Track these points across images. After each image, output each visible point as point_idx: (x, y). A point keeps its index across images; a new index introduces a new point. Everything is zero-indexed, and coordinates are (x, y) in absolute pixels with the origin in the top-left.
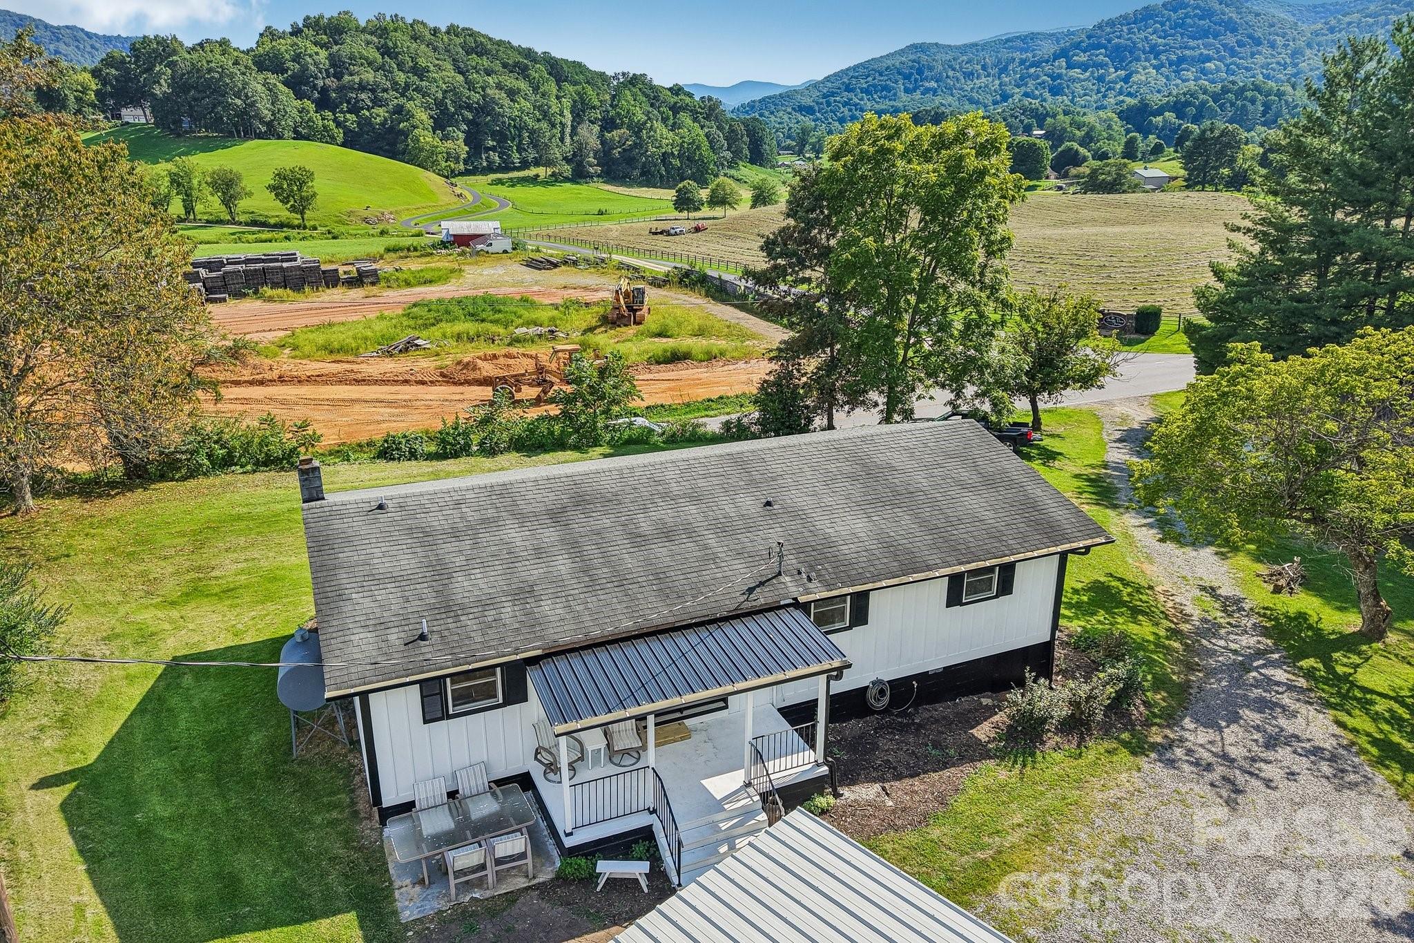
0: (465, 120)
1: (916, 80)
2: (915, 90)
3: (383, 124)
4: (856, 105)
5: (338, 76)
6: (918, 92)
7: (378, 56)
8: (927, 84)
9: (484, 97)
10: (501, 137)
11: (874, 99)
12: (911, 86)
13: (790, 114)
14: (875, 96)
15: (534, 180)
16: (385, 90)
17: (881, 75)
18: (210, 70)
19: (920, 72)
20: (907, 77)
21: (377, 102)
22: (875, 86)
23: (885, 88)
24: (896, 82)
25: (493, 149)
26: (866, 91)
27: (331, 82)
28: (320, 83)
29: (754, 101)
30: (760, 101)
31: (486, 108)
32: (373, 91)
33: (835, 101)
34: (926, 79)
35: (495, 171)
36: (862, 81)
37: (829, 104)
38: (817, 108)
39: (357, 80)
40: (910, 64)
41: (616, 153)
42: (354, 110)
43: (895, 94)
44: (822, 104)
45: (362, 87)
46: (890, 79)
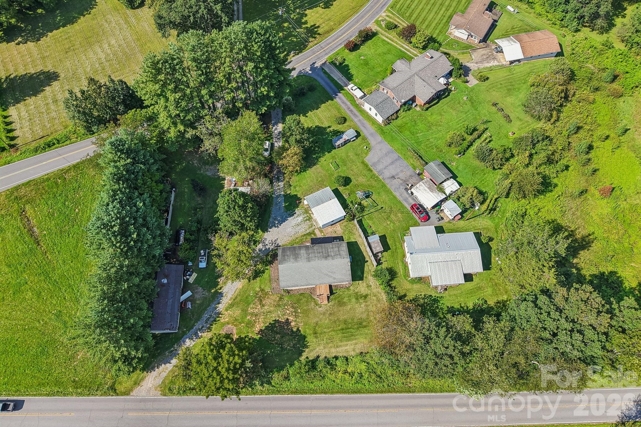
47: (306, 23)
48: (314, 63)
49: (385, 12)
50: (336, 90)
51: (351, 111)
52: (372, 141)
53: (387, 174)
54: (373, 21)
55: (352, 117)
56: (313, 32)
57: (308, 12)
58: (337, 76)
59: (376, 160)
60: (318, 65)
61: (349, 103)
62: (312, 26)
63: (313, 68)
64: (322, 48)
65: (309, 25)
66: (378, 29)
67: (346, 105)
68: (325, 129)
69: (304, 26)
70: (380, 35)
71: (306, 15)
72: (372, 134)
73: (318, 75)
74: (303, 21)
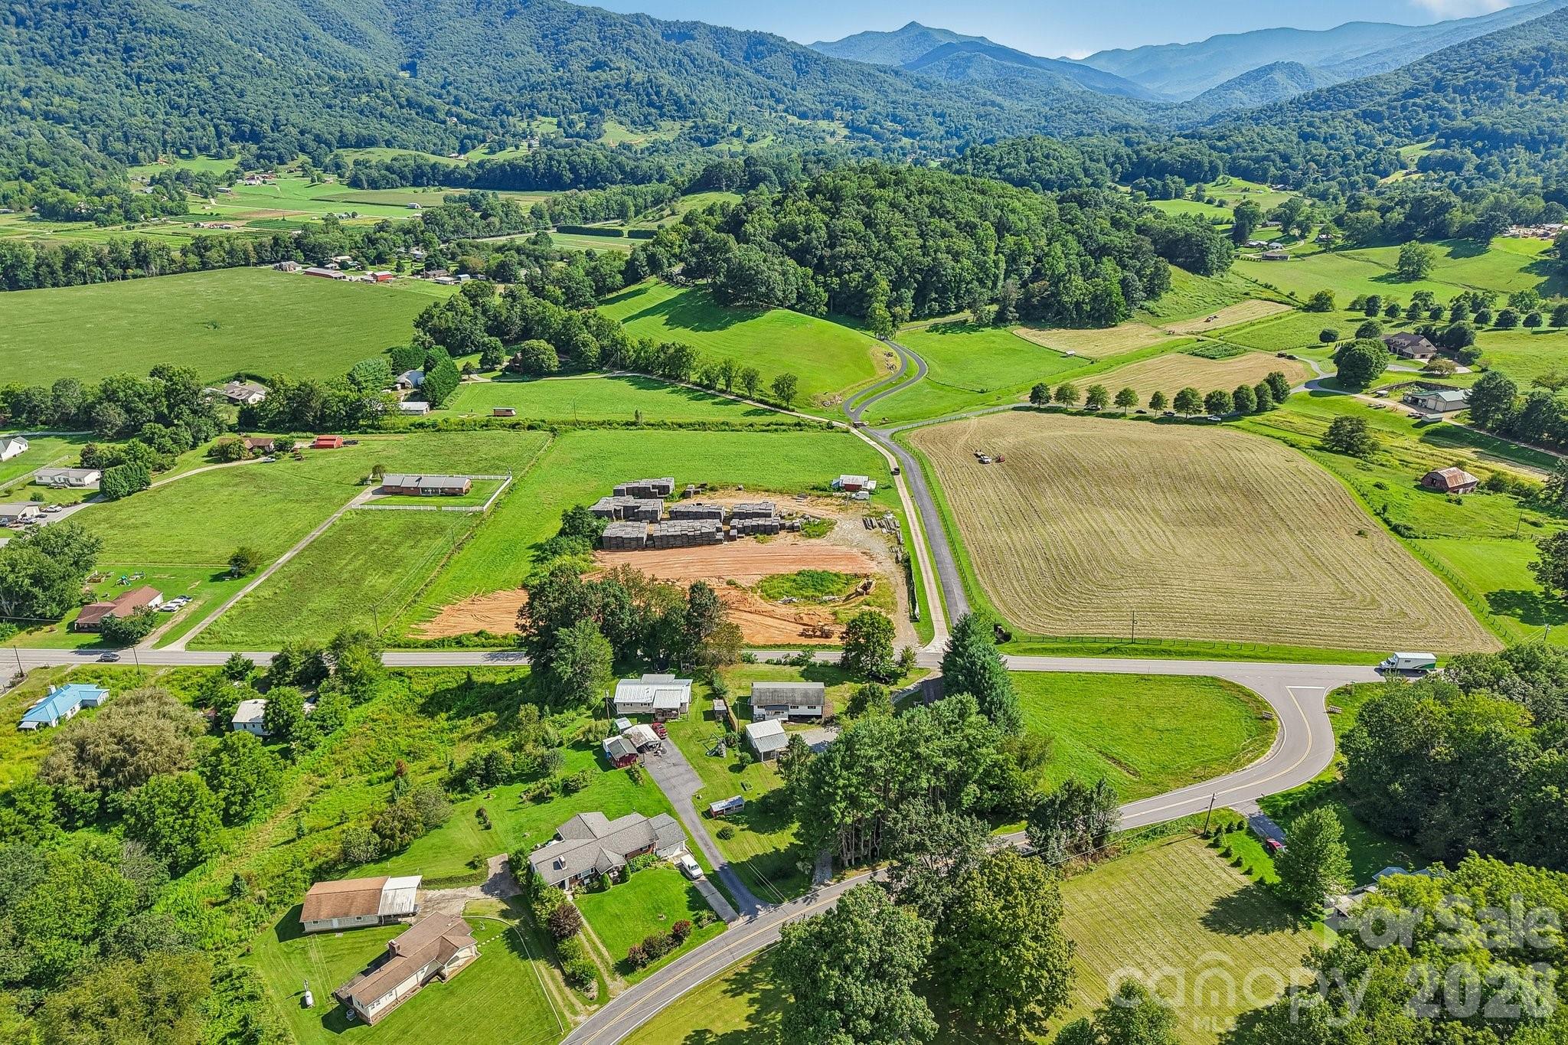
0: (916, 280)
1: (1537, 75)
2: (1532, 88)
3: (856, 287)
4: (1440, 110)
5: (832, 246)
6: (1537, 91)
7: (862, 228)
8: (1552, 80)
9: (934, 260)
10: (943, 291)
11: (1470, 101)
12: (1527, 83)
13: (1349, 121)
14: (1473, 97)
15: (962, 325)
16: (862, 257)
17: (1488, 68)
18: (750, 268)
19: (1546, 64)
20: (1525, 71)
21: (856, 268)
22: (1475, 83)
23: (1491, 86)
24: (1507, 78)
25: (935, 300)
26: (1462, 91)
27: (827, 252)
28: (819, 253)
29: (1320, 91)
30: (1328, 91)
31: (933, 271)
32: (854, 258)
33: (1414, 104)
34: (1554, 74)
35: (934, 317)
36: (1461, 76)
37: (1404, 108)
38: (1386, 114)
39: (844, 250)
40: (1534, 53)
41: (1035, 301)
42: (839, 274)
43: (1501, 95)
44: (1395, 108)
45: (847, 256)
46: (1499, 74)
47: (752, 1002)
48: (750, 921)
49: (576, 1024)
50: (722, 876)
51: (706, 844)
52: (689, 803)
53: (681, 769)
54: (611, 1002)
55: (707, 838)
56: (740, 984)
57: (745, 1026)
58: (715, 898)
59: (690, 784)
60: (742, 920)
61: (707, 855)
62: (741, 994)
63: (753, 913)
64: (731, 952)
65: (747, 996)
66: (608, 980)
67: (712, 854)
68: (750, 829)
69: (757, 995)
70: (612, 962)
71: (748, 1018)
72: (686, 811)
73: (747, 901)
74: (756, 1006)
